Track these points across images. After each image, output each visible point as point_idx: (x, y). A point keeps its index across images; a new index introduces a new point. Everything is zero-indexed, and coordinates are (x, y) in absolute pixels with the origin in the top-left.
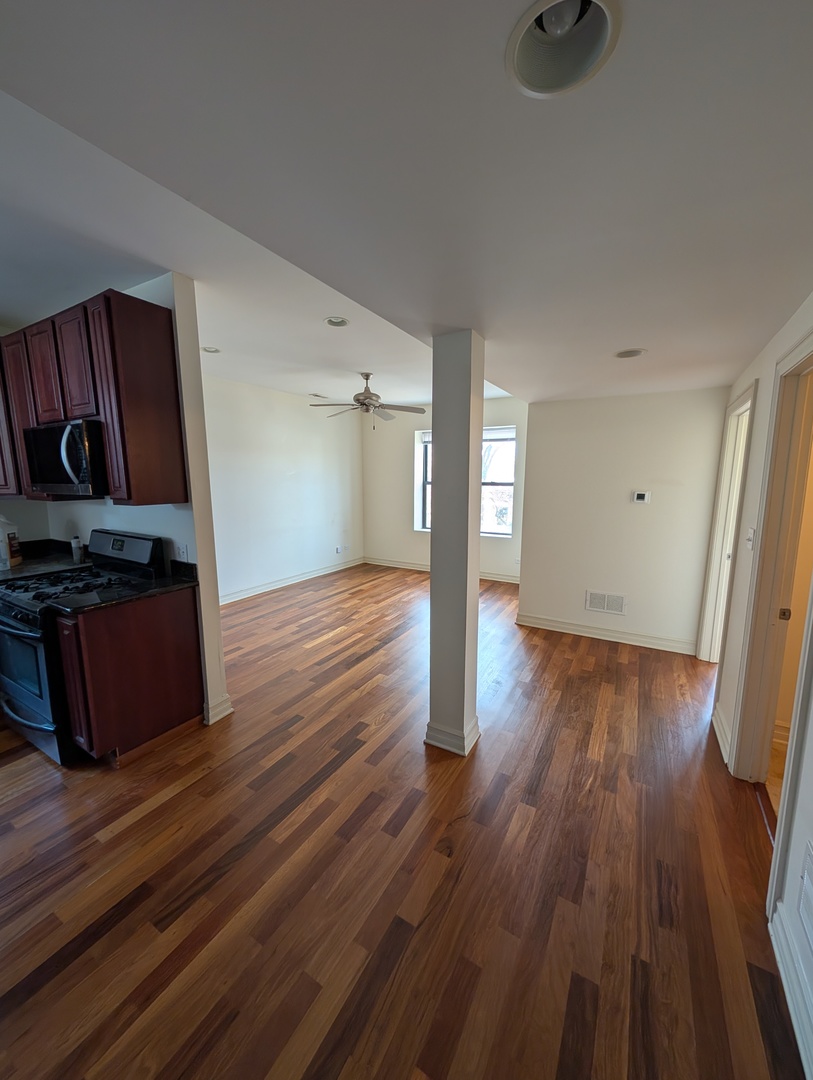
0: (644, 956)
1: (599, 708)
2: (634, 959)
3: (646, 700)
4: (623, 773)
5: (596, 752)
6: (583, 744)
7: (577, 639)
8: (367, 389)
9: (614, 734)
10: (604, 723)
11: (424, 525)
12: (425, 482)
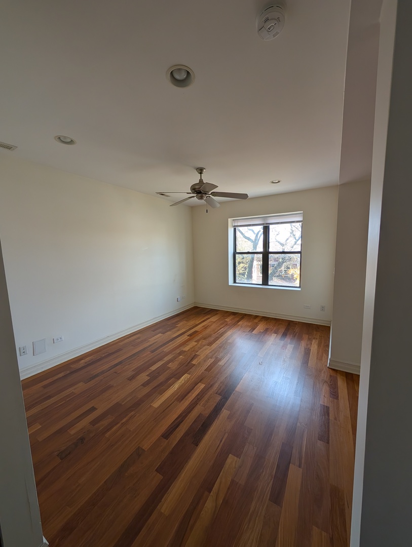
8: (201, 181)
11: (235, 282)
12: (235, 253)
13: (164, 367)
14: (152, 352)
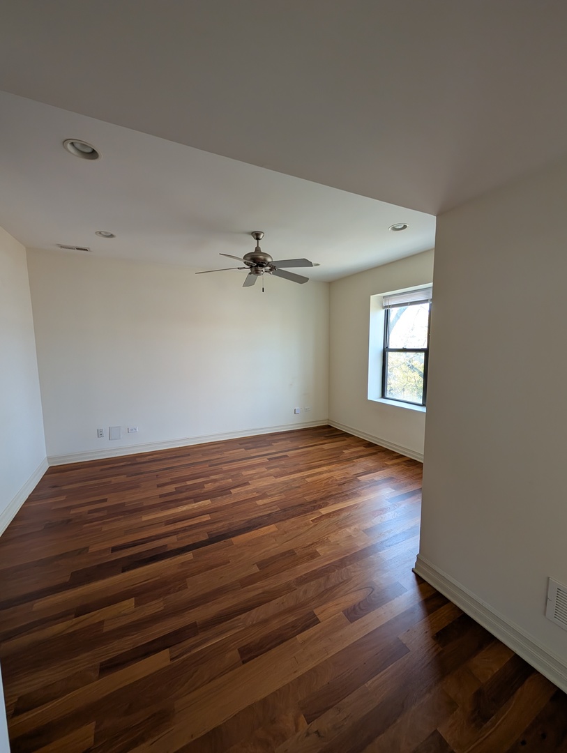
8: (258, 249)
11: (383, 396)
12: (385, 351)
13: (201, 485)
14: (210, 466)
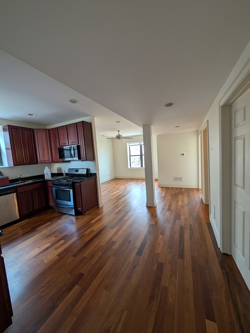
0: (191, 223)
1: (179, 198)
2: (189, 224)
3: (188, 196)
4: (185, 206)
5: (180, 204)
6: (177, 203)
7: (173, 188)
8: (119, 134)
9: (183, 201)
10: (181, 200)
11: (131, 167)
12: (130, 156)
